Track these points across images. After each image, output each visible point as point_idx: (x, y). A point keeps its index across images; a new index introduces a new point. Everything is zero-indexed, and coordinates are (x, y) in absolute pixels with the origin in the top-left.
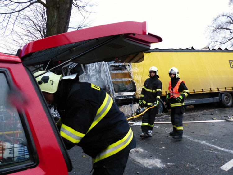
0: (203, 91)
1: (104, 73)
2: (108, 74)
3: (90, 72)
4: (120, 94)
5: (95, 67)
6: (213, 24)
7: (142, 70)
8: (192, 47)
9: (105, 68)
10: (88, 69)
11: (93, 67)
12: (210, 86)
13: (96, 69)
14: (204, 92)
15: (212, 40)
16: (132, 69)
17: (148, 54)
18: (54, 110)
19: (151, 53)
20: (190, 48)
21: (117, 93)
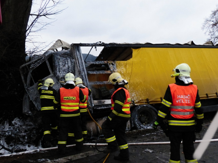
0: (207, 97)
1: (80, 74)
2: (85, 75)
3: (61, 72)
4: (100, 102)
5: (67, 66)
6: (212, 18)
7: (129, 70)
8: (192, 42)
9: (81, 68)
10: (58, 68)
11: (64, 66)
12: (216, 90)
13: (68, 68)
14: (209, 98)
15: (212, 36)
16: (117, 68)
17: (137, 50)
18: (8, 125)
19: (141, 48)
20: (190, 43)
21: (96, 101)
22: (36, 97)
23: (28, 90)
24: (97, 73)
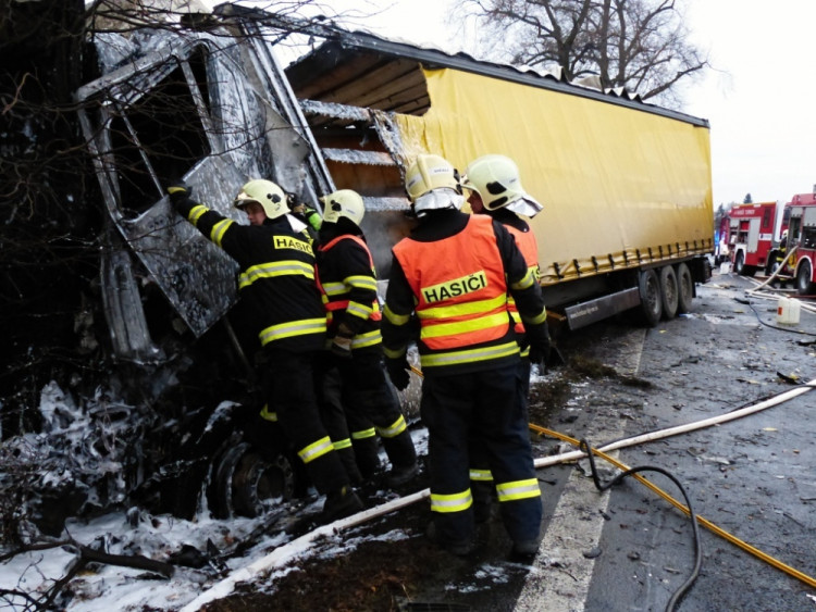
1: (306, 157)
17: (436, 75)
19: (447, 71)
22: (177, 268)
23: (131, 229)
24: (352, 158)
